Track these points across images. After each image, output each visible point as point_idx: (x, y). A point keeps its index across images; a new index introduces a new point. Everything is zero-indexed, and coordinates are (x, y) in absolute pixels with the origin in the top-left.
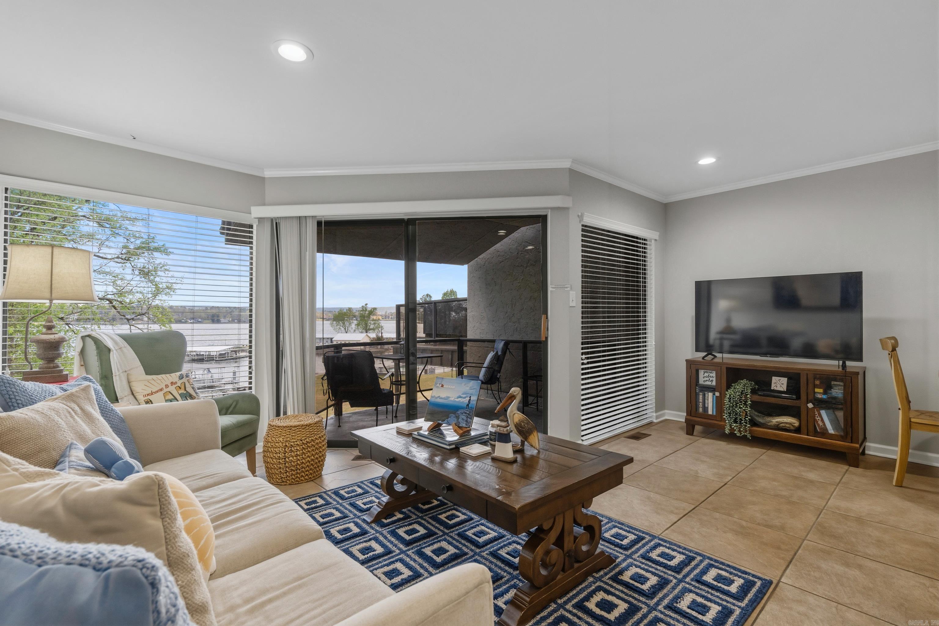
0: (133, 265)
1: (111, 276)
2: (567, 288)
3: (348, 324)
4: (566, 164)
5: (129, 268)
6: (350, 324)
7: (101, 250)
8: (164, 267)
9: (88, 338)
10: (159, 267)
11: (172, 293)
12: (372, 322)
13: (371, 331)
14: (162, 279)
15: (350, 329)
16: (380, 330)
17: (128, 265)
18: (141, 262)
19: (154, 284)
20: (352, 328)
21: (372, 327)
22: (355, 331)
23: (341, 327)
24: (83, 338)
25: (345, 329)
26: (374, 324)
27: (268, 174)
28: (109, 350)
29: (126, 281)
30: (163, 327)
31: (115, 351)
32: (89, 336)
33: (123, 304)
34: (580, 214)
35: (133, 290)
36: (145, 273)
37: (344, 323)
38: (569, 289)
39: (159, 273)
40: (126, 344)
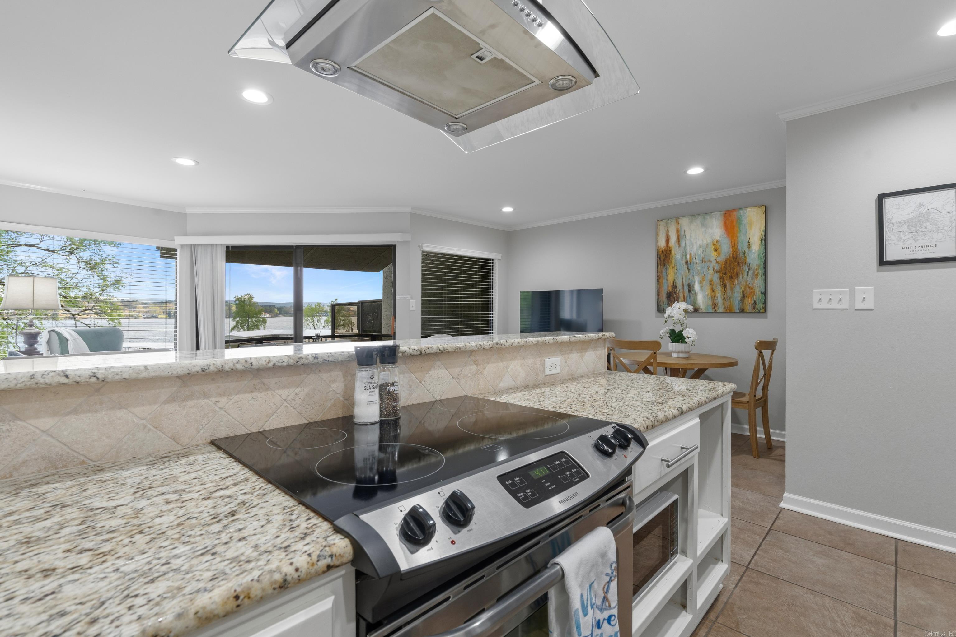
0: (78, 257)
1: (54, 269)
2: (408, 297)
3: (317, 319)
4: (408, 210)
5: (75, 260)
6: (319, 320)
7: (42, 241)
8: (113, 261)
9: (52, 332)
10: (107, 259)
11: (121, 287)
12: (343, 318)
13: (341, 328)
14: (112, 272)
15: (319, 325)
16: (350, 326)
17: (73, 257)
18: (86, 255)
19: (101, 277)
20: (321, 325)
21: (342, 323)
22: (324, 327)
23: (310, 323)
24: (49, 332)
25: (314, 326)
26: (345, 320)
27: (189, 211)
28: (67, 340)
29: (71, 275)
30: (112, 323)
31: (71, 341)
32: (53, 331)
33: (67, 298)
34: (420, 245)
35: (79, 285)
36: (92, 266)
37: (312, 319)
38: (409, 298)
39: (107, 265)
40: (79, 337)
